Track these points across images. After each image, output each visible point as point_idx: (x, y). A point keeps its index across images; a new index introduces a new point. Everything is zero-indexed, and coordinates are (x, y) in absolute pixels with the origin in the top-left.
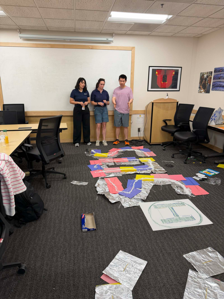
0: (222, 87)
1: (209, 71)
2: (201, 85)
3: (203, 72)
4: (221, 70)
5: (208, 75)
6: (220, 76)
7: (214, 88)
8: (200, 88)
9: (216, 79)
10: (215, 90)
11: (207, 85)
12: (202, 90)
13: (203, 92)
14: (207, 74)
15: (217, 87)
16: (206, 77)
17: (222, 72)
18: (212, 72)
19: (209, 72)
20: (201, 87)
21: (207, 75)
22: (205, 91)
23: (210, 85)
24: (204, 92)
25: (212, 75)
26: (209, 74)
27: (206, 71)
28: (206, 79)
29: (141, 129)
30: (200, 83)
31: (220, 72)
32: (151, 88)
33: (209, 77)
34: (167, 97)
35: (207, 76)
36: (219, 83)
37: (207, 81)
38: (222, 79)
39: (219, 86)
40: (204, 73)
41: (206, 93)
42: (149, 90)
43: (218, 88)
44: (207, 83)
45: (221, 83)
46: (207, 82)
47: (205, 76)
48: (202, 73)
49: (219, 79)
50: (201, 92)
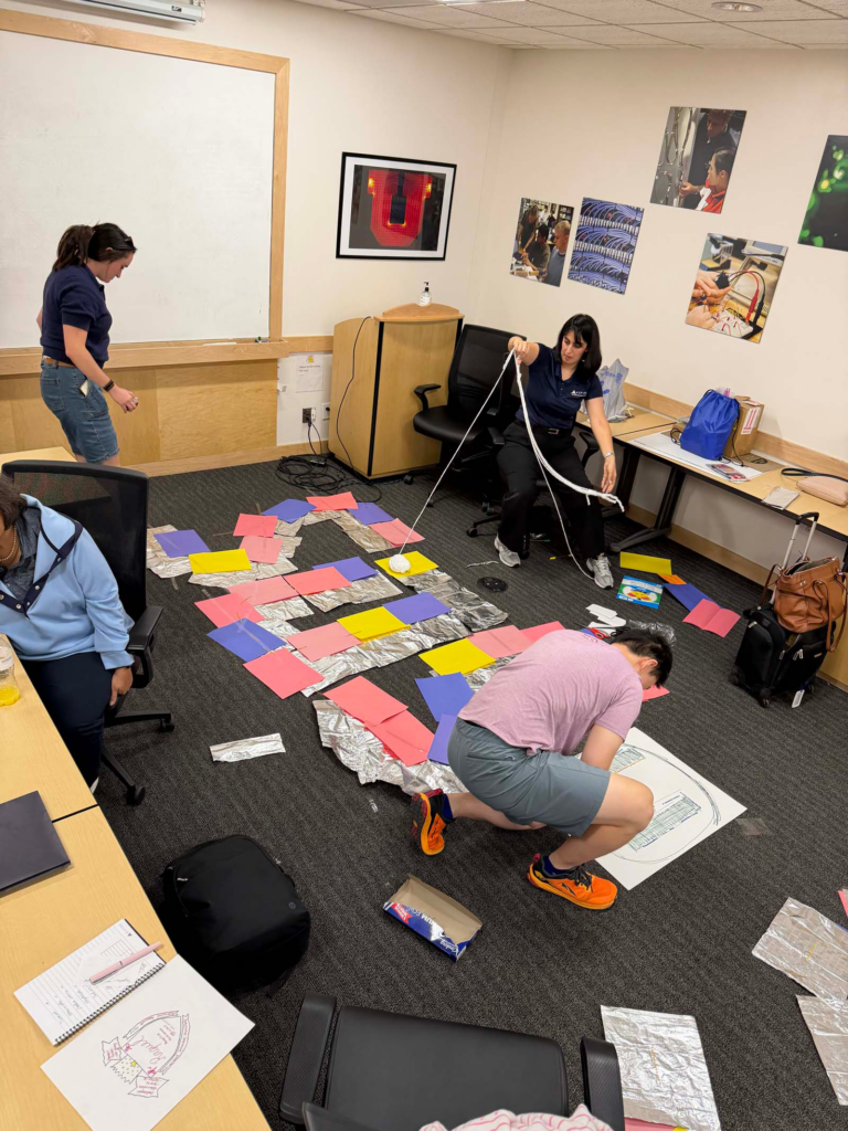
0: (610, 275)
1: (559, 203)
2: (523, 246)
3: (532, 198)
4: (611, 212)
5: (555, 216)
6: (605, 232)
7: (579, 270)
8: (517, 255)
9: (587, 241)
10: (585, 282)
11: (551, 256)
12: (529, 269)
13: (529, 277)
14: (553, 212)
15: (593, 270)
16: (546, 221)
17: (613, 220)
18: (572, 209)
19: (561, 207)
20: (525, 254)
21: (549, 214)
22: (541, 274)
23: (562, 256)
24: (535, 277)
25: (570, 221)
26: (559, 212)
27: (549, 200)
28: (544, 231)
29: (313, 412)
30: (517, 238)
31: (607, 219)
32: (351, 246)
33: (560, 224)
34: (425, 301)
35: (551, 219)
36: (601, 260)
37: (552, 239)
38: (614, 248)
39: (598, 271)
40: (537, 203)
41: (544, 282)
42: (341, 253)
43: (597, 277)
44: (552, 246)
45: (607, 261)
46: (549, 242)
47: (543, 216)
48: (529, 201)
49: (603, 244)
50: (523, 275)
